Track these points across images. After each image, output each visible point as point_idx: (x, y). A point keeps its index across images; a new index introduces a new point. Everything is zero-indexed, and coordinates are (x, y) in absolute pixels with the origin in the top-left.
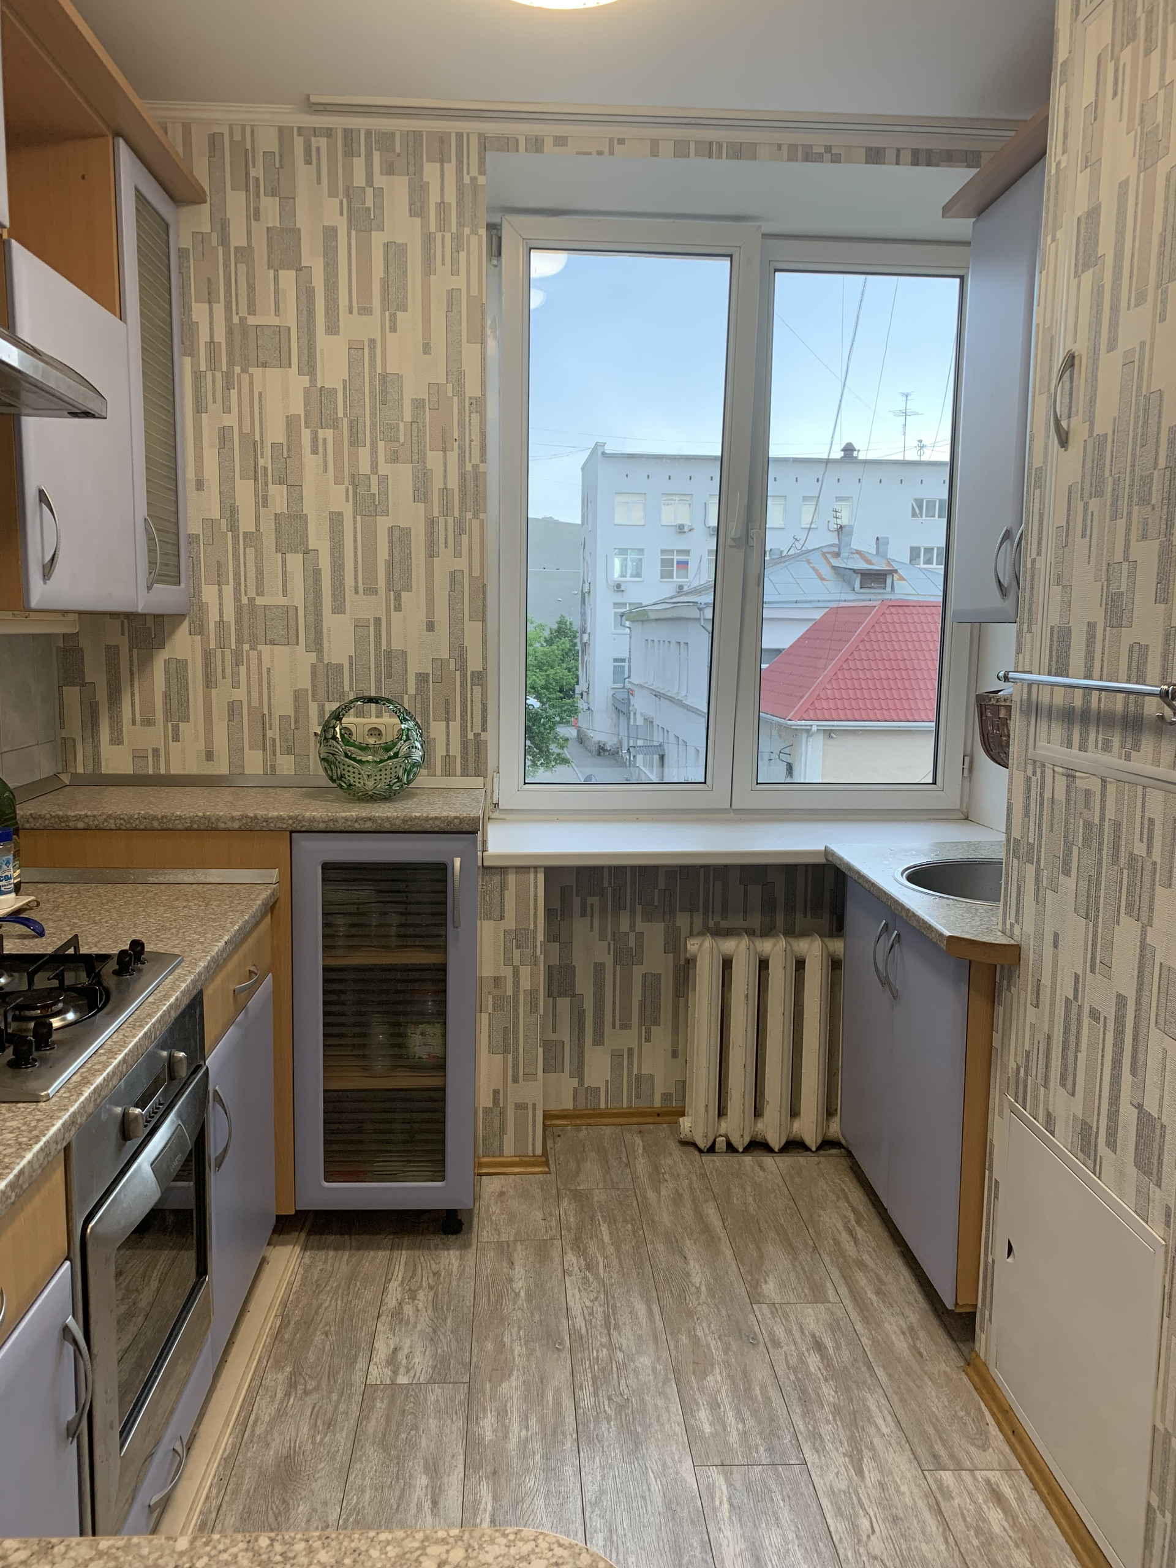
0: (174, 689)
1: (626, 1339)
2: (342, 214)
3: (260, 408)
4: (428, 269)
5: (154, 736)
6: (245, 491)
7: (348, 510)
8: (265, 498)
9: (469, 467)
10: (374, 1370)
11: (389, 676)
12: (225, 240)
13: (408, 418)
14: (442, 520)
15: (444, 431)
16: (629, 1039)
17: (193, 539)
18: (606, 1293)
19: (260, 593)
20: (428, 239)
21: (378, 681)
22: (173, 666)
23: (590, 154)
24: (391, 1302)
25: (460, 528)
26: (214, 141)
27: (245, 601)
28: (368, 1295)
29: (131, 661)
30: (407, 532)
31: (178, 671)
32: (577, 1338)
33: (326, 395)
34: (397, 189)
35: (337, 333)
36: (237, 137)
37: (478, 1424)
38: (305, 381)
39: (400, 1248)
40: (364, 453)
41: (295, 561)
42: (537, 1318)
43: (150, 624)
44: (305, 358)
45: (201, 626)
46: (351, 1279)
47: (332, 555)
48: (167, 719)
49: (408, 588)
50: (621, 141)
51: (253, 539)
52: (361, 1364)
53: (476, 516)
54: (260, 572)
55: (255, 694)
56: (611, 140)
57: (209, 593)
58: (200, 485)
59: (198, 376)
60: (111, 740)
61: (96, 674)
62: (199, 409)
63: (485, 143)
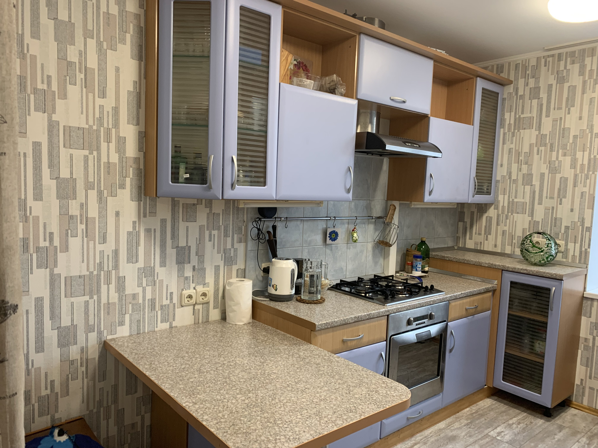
2: (555, 80)
4: (583, 92)
5: (481, 238)
6: (515, 167)
7: (547, 172)
8: (520, 169)
9: (592, 157)
10: (492, 432)
11: (555, 226)
12: (517, 94)
13: (571, 141)
14: (580, 175)
17: (498, 182)
19: (516, 198)
20: (584, 82)
22: (488, 218)
24: (511, 422)
25: (587, 177)
27: (511, 200)
28: (505, 418)
30: (566, 179)
31: (490, 219)
33: (544, 136)
38: (537, 132)
40: (554, 154)
43: (483, 206)
44: (538, 125)
45: (498, 207)
47: (540, 186)
48: (485, 234)
49: (565, 197)
52: (490, 430)
53: (593, 173)
54: (516, 191)
55: (511, 228)
57: (501, 198)
58: (502, 165)
59: (504, 134)
61: (467, 219)
62: (504, 144)
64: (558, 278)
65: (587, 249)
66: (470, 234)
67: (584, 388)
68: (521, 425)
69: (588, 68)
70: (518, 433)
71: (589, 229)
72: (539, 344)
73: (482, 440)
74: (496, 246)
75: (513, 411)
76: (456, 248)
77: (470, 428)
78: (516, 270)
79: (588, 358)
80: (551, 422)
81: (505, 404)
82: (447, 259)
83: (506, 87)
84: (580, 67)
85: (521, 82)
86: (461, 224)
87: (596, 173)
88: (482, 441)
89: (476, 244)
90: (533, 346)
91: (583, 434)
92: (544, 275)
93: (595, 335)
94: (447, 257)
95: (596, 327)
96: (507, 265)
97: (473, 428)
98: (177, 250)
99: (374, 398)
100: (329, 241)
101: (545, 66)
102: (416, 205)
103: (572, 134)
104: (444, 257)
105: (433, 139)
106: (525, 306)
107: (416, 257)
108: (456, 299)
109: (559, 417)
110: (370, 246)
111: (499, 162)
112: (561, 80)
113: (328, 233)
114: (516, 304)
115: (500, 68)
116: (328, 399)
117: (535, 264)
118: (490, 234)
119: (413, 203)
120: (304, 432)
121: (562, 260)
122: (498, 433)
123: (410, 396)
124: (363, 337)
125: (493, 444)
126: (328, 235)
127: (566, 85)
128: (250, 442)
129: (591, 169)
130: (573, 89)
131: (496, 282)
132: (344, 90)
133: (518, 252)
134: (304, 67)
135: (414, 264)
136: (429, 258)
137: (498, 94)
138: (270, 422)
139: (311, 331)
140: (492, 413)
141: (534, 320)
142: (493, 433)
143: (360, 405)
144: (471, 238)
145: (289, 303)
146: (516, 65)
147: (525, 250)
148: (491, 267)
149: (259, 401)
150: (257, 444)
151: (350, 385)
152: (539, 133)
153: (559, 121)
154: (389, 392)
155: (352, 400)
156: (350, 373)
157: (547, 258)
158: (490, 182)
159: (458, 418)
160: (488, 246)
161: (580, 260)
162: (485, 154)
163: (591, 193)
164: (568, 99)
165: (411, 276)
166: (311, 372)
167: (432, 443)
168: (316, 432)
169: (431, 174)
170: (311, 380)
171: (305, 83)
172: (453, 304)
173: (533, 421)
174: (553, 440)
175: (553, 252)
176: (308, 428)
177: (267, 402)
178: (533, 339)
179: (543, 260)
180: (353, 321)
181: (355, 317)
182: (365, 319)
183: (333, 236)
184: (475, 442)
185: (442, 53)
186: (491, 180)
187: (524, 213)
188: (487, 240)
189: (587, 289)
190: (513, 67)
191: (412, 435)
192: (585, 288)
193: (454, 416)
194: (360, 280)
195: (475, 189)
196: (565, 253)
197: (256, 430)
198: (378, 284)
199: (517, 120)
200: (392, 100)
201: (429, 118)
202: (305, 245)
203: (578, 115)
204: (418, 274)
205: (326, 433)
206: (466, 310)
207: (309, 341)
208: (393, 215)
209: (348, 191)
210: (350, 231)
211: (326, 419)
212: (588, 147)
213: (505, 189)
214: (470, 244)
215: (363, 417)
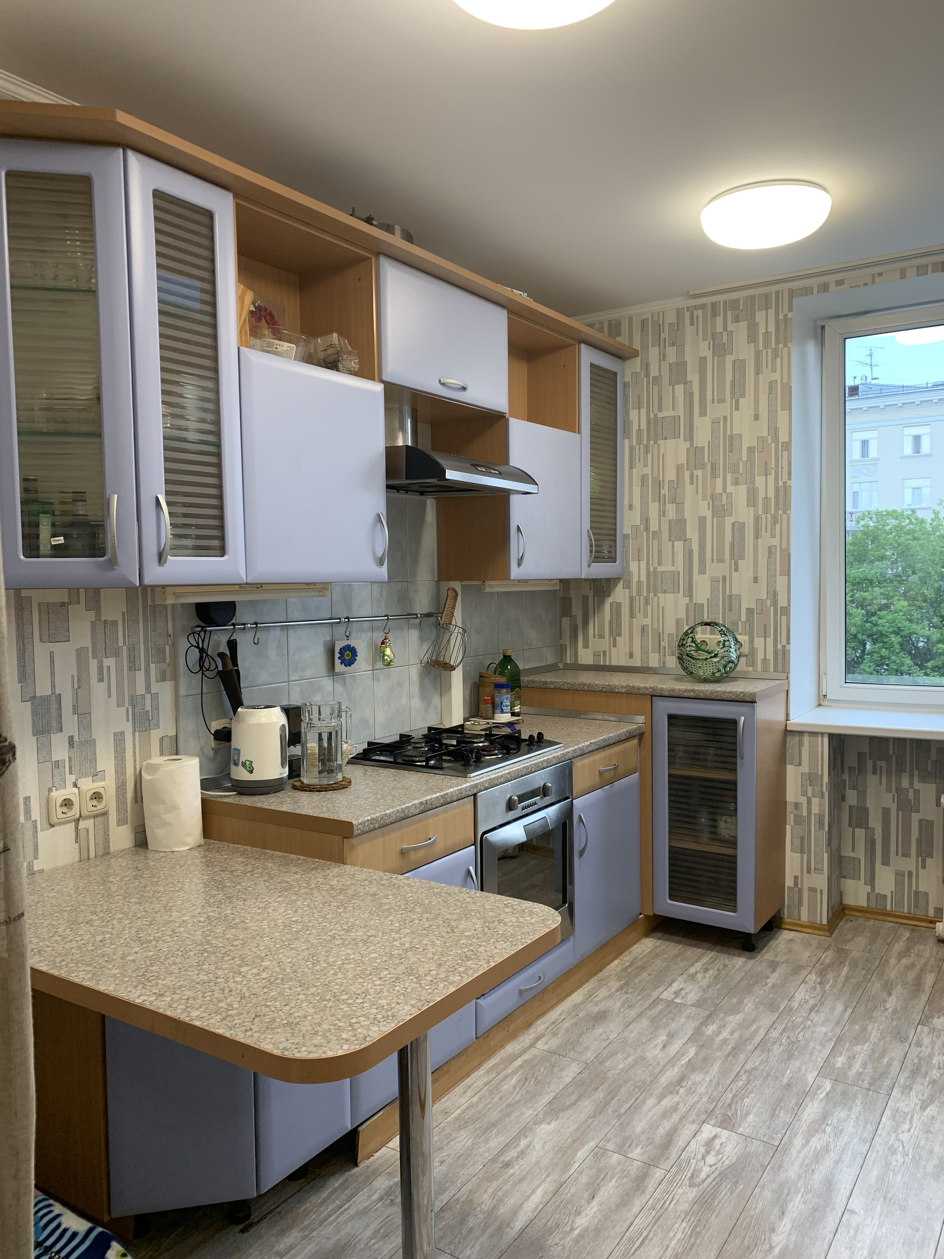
0: (614, 619)
1: (818, 1018)
2: (709, 349)
3: (663, 462)
4: (758, 372)
5: (604, 644)
6: (653, 509)
7: (708, 514)
8: (664, 512)
9: (781, 484)
10: (665, 993)
11: (730, 610)
12: (647, 375)
13: (744, 458)
14: (764, 516)
15: (766, 464)
16: (909, 864)
17: (626, 537)
18: (822, 996)
19: (660, 564)
20: (758, 354)
21: (724, 613)
22: (614, 605)
23: (859, 286)
24: (692, 970)
25: (775, 520)
26: (644, 323)
27: (651, 569)
28: (682, 965)
29: (594, 604)
30: (742, 525)
31: (617, 609)
32: (789, 1010)
34: (741, 330)
35: (706, 415)
36: (655, 318)
37: (706, 1027)
39: (712, 950)
41: (679, 545)
42: (771, 996)
44: (688, 431)
46: (676, 956)
47: (700, 541)
48: (610, 635)
49: (743, 558)
50: (880, 275)
51: (657, 535)
52: (660, 989)
53: (785, 512)
54: (660, 552)
55: (655, 621)
56: (873, 275)
57: (633, 566)
58: (631, 507)
59: (632, 449)
60: (583, 645)
61: (577, 611)
62: (631, 467)
63: (792, 294)
64: (747, 699)
65: (785, 646)
66: (583, 639)
67: (800, 892)
68: (711, 972)
69: (762, 330)
70: (708, 987)
71: (786, 611)
72: (726, 822)
73: (651, 1010)
74: (631, 655)
75: (693, 952)
76: (561, 666)
77: (626, 993)
78: (676, 694)
79: (802, 838)
80: (756, 959)
81: (676, 943)
82: (552, 686)
83: (629, 363)
84: (749, 329)
85: (653, 353)
86: (566, 621)
87: (788, 512)
88: (652, 1012)
89: (596, 655)
90: (715, 827)
91: (809, 969)
92: (725, 697)
93: (810, 795)
94: (552, 683)
95: (810, 781)
96: (660, 686)
97: (632, 993)
98: (32, 705)
99: (501, 932)
100: (339, 667)
101: (692, 324)
102: (494, 587)
103: (745, 445)
104: (545, 683)
105: (517, 458)
106: (695, 757)
107: (499, 686)
108: (582, 754)
109: (766, 949)
110: (414, 672)
111: (626, 502)
112: (721, 350)
113: (337, 650)
114: (680, 754)
115: (615, 328)
116: (418, 946)
117: (706, 681)
118: (619, 635)
119: (487, 583)
120: (398, 1003)
121: (746, 669)
122: (675, 993)
123: (559, 919)
124: (435, 840)
125: (670, 1012)
126: (337, 655)
127: (729, 359)
128: (304, 1036)
129: (781, 505)
130: (739, 366)
131: (641, 719)
132: (355, 363)
133: (672, 662)
134: (268, 318)
135: (497, 700)
136: (519, 687)
137: (616, 374)
138: (326, 1000)
139: (344, 838)
140: (658, 962)
141: (713, 780)
142: (667, 995)
143: (480, 946)
144: (586, 646)
145: (280, 794)
146: (643, 322)
147: (688, 655)
148: (632, 693)
149: (288, 970)
150: (319, 1038)
151: (448, 919)
152: (692, 445)
153: (722, 423)
154: (521, 919)
155: (463, 942)
156: (440, 900)
157: (725, 667)
158: (612, 538)
159: (603, 979)
160: (618, 658)
161: (775, 666)
162: (601, 487)
163: (784, 546)
164: (733, 383)
165: (494, 723)
166: (367, 910)
167: (567, 1030)
168: (420, 1000)
169: (518, 526)
170: (372, 922)
171: (280, 349)
172: (578, 764)
173: (727, 962)
174: (765, 988)
175: (734, 656)
176: (402, 998)
177: (306, 970)
178: (713, 814)
179: (719, 671)
180: (418, 811)
181: (421, 803)
182: (438, 805)
183: (348, 655)
184: (640, 1015)
185: (521, 297)
186: (615, 535)
187: (676, 590)
188: (615, 646)
189: (791, 717)
190: (636, 326)
191: (529, 1025)
192: (787, 715)
193: (595, 978)
194: (405, 739)
195: (591, 552)
196: (751, 657)
197: (305, 1017)
198: (441, 744)
199: (652, 422)
200: (443, 384)
201: (507, 420)
202: (293, 678)
203: (752, 412)
204: (505, 718)
205: (439, 999)
206: (601, 773)
207: (340, 859)
208: (453, 608)
209: (380, 562)
210: (376, 646)
211: (429, 978)
212: (773, 466)
213: (639, 550)
214: (585, 657)
215: (493, 964)
